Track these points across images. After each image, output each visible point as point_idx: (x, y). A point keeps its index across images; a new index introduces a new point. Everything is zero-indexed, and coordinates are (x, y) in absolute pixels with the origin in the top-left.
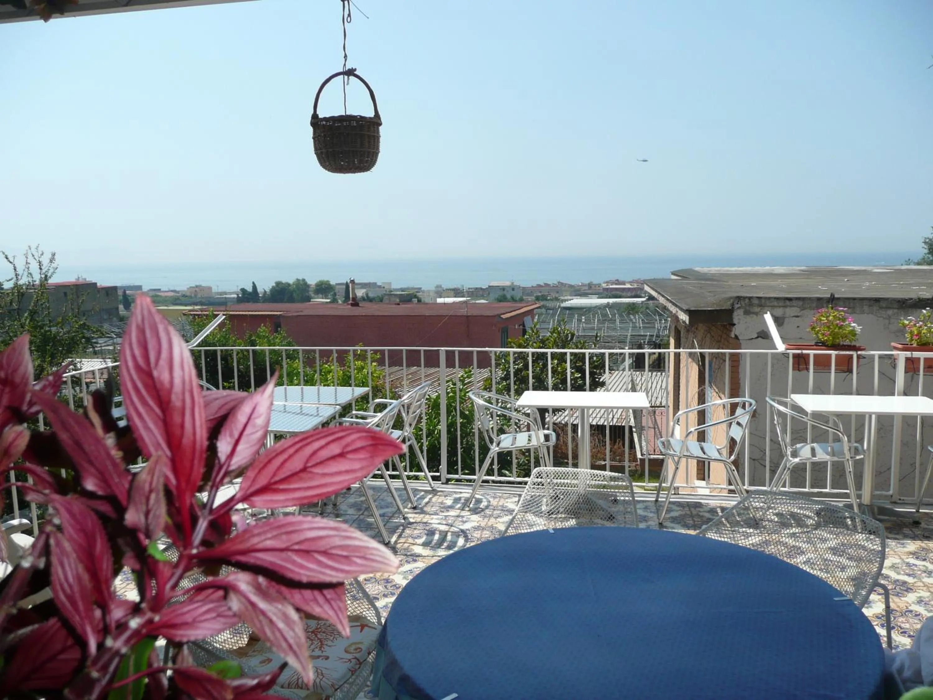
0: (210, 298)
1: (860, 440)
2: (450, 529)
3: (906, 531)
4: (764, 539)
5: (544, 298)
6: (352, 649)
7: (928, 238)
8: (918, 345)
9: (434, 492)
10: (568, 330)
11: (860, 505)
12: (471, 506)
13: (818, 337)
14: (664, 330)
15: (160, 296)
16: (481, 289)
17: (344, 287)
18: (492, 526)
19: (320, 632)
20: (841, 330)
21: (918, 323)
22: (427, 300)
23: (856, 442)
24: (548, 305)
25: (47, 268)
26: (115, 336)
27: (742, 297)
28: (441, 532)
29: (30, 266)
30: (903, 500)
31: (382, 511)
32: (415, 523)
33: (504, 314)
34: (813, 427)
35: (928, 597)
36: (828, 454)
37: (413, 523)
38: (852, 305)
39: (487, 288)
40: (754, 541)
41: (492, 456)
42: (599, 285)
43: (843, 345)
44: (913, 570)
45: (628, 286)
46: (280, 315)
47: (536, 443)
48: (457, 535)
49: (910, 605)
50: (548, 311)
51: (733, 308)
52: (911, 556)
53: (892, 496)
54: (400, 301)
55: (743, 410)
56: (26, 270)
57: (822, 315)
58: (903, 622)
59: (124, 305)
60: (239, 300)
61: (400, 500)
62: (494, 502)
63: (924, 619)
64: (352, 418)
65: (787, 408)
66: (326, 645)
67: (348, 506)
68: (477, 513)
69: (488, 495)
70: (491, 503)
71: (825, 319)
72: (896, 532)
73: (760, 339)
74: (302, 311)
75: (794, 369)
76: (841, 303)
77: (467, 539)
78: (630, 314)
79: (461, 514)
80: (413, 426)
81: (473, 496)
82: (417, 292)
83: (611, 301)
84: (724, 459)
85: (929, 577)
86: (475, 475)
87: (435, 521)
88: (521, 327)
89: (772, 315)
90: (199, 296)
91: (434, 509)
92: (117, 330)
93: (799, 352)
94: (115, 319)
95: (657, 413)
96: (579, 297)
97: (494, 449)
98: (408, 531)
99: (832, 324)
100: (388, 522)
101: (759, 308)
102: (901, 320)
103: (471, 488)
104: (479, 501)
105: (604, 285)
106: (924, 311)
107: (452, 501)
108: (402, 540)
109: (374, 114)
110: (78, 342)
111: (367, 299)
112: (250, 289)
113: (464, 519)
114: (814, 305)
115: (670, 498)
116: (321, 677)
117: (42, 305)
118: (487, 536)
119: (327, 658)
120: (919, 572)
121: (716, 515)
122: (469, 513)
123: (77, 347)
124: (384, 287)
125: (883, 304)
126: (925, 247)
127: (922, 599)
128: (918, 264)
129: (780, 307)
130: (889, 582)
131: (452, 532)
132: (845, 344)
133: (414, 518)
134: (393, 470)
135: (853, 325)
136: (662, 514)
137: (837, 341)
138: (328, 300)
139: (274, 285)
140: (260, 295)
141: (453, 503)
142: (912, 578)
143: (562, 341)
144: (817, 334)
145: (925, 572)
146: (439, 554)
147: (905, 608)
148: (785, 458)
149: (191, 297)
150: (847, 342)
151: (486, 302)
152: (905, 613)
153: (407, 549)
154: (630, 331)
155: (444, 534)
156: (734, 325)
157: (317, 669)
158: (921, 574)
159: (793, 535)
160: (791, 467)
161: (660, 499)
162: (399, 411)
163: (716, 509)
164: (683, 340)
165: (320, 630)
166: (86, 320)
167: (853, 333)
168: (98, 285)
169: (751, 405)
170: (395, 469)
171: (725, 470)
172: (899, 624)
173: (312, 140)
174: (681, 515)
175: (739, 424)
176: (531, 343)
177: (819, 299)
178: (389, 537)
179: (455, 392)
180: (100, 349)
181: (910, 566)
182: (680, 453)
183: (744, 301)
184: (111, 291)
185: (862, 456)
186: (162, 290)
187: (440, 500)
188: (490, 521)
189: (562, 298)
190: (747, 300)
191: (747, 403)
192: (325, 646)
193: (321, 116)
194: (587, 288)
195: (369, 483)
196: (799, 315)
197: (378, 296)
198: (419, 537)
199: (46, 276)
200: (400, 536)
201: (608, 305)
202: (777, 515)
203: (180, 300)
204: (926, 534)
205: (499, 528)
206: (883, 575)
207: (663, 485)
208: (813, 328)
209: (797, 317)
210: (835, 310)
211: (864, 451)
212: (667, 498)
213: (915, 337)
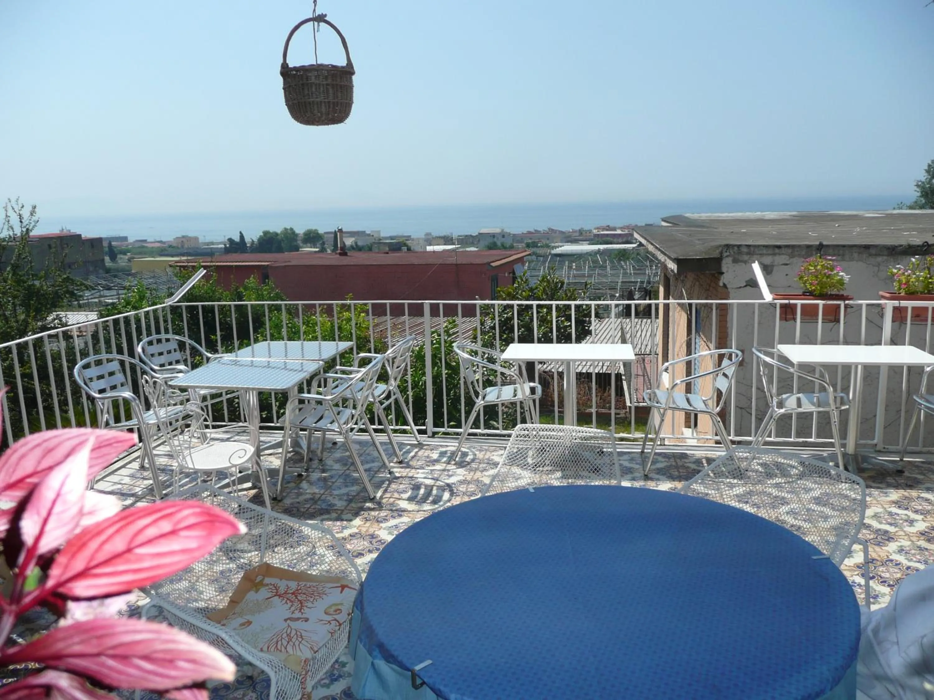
0: (197, 248)
1: (846, 389)
2: (435, 483)
3: (890, 480)
4: (748, 489)
5: (534, 245)
6: (331, 611)
7: (920, 181)
8: (906, 294)
9: (420, 446)
10: (557, 279)
11: (845, 455)
12: (457, 459)
13: (806, 286)
14: (655, 276)
15: (147, 247)
16: (471, 236)
17: (333, 235)
18: (478, 481)
19: (299, 594)
20: (829, 280)
21: (907, 271)
22: (418, 249)
23: (842, 392)
24: (538, 252)
25: (27, 221)
26: (101, 289)
27: (731, 245)
28: (426, 486)
29: (10, 219)
30: (888, 449)
31: (367, 466)
32: (401, 477)
33: (493, 262)
34: (799, 377)
35: (909, 546)
36: (813, 404)
37: (399, 478)
38: (841, 252)
39: (477, 236)
40: (738, 492)
41: (477, 410)
42: (590, 231)
43: (831, 295)
44: (895, 519)
45: (619, 232)
46: (268, 265)
47: (521, 397)
48: (442, 489)
49: (891, 555)
50: (539, 258)
51: (721, 256)
52: (894, 505)
53: (876, 445)
54: (390, 250)
55: (729, 361)
56: (7, 223)
57: (810, 265)
58: (883, 572)
59: (109, 256)
60: (227, 251)
61: (386, 455)
62: (480, 455)
63: (905, 568)
64: (336, 373)
65: (773, 359)
66: (306, 606)
67: (333, 461)
68: (462, 467)
69: (474, 448)
70: (477, 456)
71: (813, 268)
72: (880, 481)
73: (748, 287)
74: (289, 261)
75: (781, 319)
76: (831, 251)
77: (452, 493)
78: (621, 260)
79: (447, 468)
80: (398, 379)
81: (459, 450)
82: (407, 240)
83: (602, 247)
84: (709, 411)
85: (910, 526)
86: (461, 428)
87: (420, 476)
88: (511, 275)
89: (761, 264)
90: (186, 246)
91: (420, 463)
92: (104, 282)
93: (786, 301)
94: (101, 271)
95: (646, 361)
96: (569, 244)
97: (480, 403)
98: (393, 486)
99: (820, 273)
100: (373, 477)
101: (749, 256)
102: (889, 269)
103: (457, 441)
104: (465, 454)
105: (595, 232)
106: (913, 260)
107: (438, 455)
108: (388, 495)
109: (346, 62)
110: (62, 297)
111: (357, 248)
112: (237, 239)
113: (450, 473)
114: (803, 253)
115: (656, 449)
116: (300, 640)
117: (24, 258)
118: (472, 489)
119: (307, 620)
120: (901, 522)
121: (701, 465)
122: (455, 467)
123: (61, 300)
124: (373, 236)
125: (873, 251)
126: (918, 190)
127: (903, 548)
128: (911, 208)
129: (768, 255)
130: (871, 531)
131: (437, 486)
132: (833, 293)
133: (400, 472)
134: (379, 425)
135: (841, 274)
136: (647, 465)
137: (825, 290)
138: (317, 250)
139: (262, 234)
140: (248, 245)
141: (439, 456)
142: (893, 527)
143: (552, 289)
144: (805, 283)
145: (906, 521)
146: (425, 509)
147: (886, 557)
148: (771, 409)
149: (178, 248)
150: (835, 292)
151: (476, 249)
152: (885, 563)
153: (392, 504)
154: (621, 278)
155: (429, 488)
156: (723, 273)
157: (297, 631)
158: (902, 523)
159: (777, 486)
160: (776, 418)
161: (645, 451)
162: (384, 365)
163: (701, 459)
164: (672, 288)
165: (300, 591)
166: (69, 273)
167: (841, 282)
168: (83, 236)
169: (737, 356)
170: (380, 423)
171: (711, 421)
172: (879, 573)
173: (283, 91)
174: (666, 466)
175: (725, 375)
176: (520, 292)
177: (808, 247)
178: (374, 492)
179: (440, 344)
180: (86, 301)
181: (892, 515)
182: (666, 404)
183: (733, 249)
184: (95, 243)
185: (847, 407)
186: (148, 241)
187: (426, 454)
188: (476, 474)
189: (553, 245)
190: (736, 248)
191: (733, 354)
192: (305, 608)
193: (291, 65)
194: (577, 234)
195: (355, 437)
196: (788, 263)
197: (367, 245)
198: (405, 492)
199: (28, 229)
200: (385, 491)
201: (599, 252)
202: (761, 465)
203: (167, 251)
204: (909, 483)
205: (485, 482)
206: (865, 524)
207: (649, 436)
208: (801, 278)
209: (787, 264)
210: (824, 259)
211: (850, 401)
212: (652, 449)
213: (903, 285)
